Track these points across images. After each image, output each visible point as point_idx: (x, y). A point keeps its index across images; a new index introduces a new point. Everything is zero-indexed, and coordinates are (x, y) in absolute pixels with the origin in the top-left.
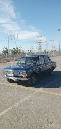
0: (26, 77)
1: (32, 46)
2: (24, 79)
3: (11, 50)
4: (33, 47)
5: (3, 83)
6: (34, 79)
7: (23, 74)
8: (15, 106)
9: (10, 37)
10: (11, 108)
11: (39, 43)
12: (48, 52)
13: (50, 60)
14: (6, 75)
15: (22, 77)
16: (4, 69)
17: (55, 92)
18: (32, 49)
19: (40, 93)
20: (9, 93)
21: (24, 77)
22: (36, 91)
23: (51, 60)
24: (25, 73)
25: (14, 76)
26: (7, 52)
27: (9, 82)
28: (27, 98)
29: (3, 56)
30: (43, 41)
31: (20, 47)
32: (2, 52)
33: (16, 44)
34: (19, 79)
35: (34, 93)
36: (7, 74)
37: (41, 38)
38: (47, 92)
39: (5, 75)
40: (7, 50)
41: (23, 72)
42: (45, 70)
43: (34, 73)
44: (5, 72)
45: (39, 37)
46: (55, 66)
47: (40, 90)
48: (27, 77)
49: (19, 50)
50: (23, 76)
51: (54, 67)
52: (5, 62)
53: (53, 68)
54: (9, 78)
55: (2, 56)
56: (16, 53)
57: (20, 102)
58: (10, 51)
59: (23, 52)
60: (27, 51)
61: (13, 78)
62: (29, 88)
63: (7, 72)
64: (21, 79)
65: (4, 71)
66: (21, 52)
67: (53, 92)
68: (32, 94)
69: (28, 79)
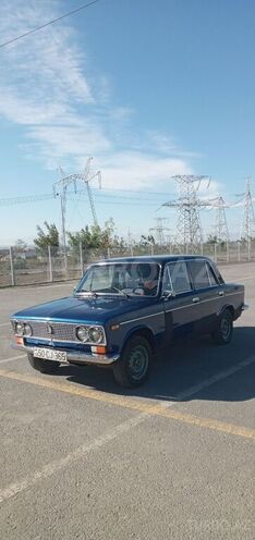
0: (103, 350)
1: (160, 219)
2: (96, 357)
3: (70, 234)
4: (164, 224)
5: (12, 375)
6: (143, 360)
7: (92, 339)
8: (39, 475)
9: (71, 183)
10: (24, 484)
11: (190, 206)
12: (223, 244)
13: (219, 280)
14: (25, 339)
15: (86, 349)
16: (16, 315)
17: (221, 419)
18: (160, 230)
19: (157, 424)
20: (28, 419)
21: (94, 349)
22: (143, 414)
23: (221, 278)
24: (100, 333)
25: (57, 347)
26: (57, 245)
27: (36, 367)
28: (98, 443)
29: (40, 258)
30: (205, 199)
31: (106, 224)
32: (33, 243)
33: (93, 210)
34: (76, 356)
35: (134, 422)
36: (28, 336)
37: (196, 184)
38: (188, 419)
39: (22, 341)
40: (55, 234)
41: (92, 329)
42: (192, 323)
43: (141, 332)
44: (19, 327)
45: (190, 179)
46: (243, 305)
47: (161, 408)
48: (109, 352)
49: (106, 237)
50: (90, 346)
51: (235, 308)
52: (40, 284)
53: (233, 312)
54: (38, 352)
55: (35, 257)
56: (91, 246)
57: (64, 461)
58: (68, 239)
59: (119, 241)
60: (138, 240)
61: (50, 355)
62: (116, 397)
63: (27, 328)
64: (84, 357)
65: (17, 324)
66: (112, 243)
67: (213, 419)
68: (123, 427)
69: (111, 360)
